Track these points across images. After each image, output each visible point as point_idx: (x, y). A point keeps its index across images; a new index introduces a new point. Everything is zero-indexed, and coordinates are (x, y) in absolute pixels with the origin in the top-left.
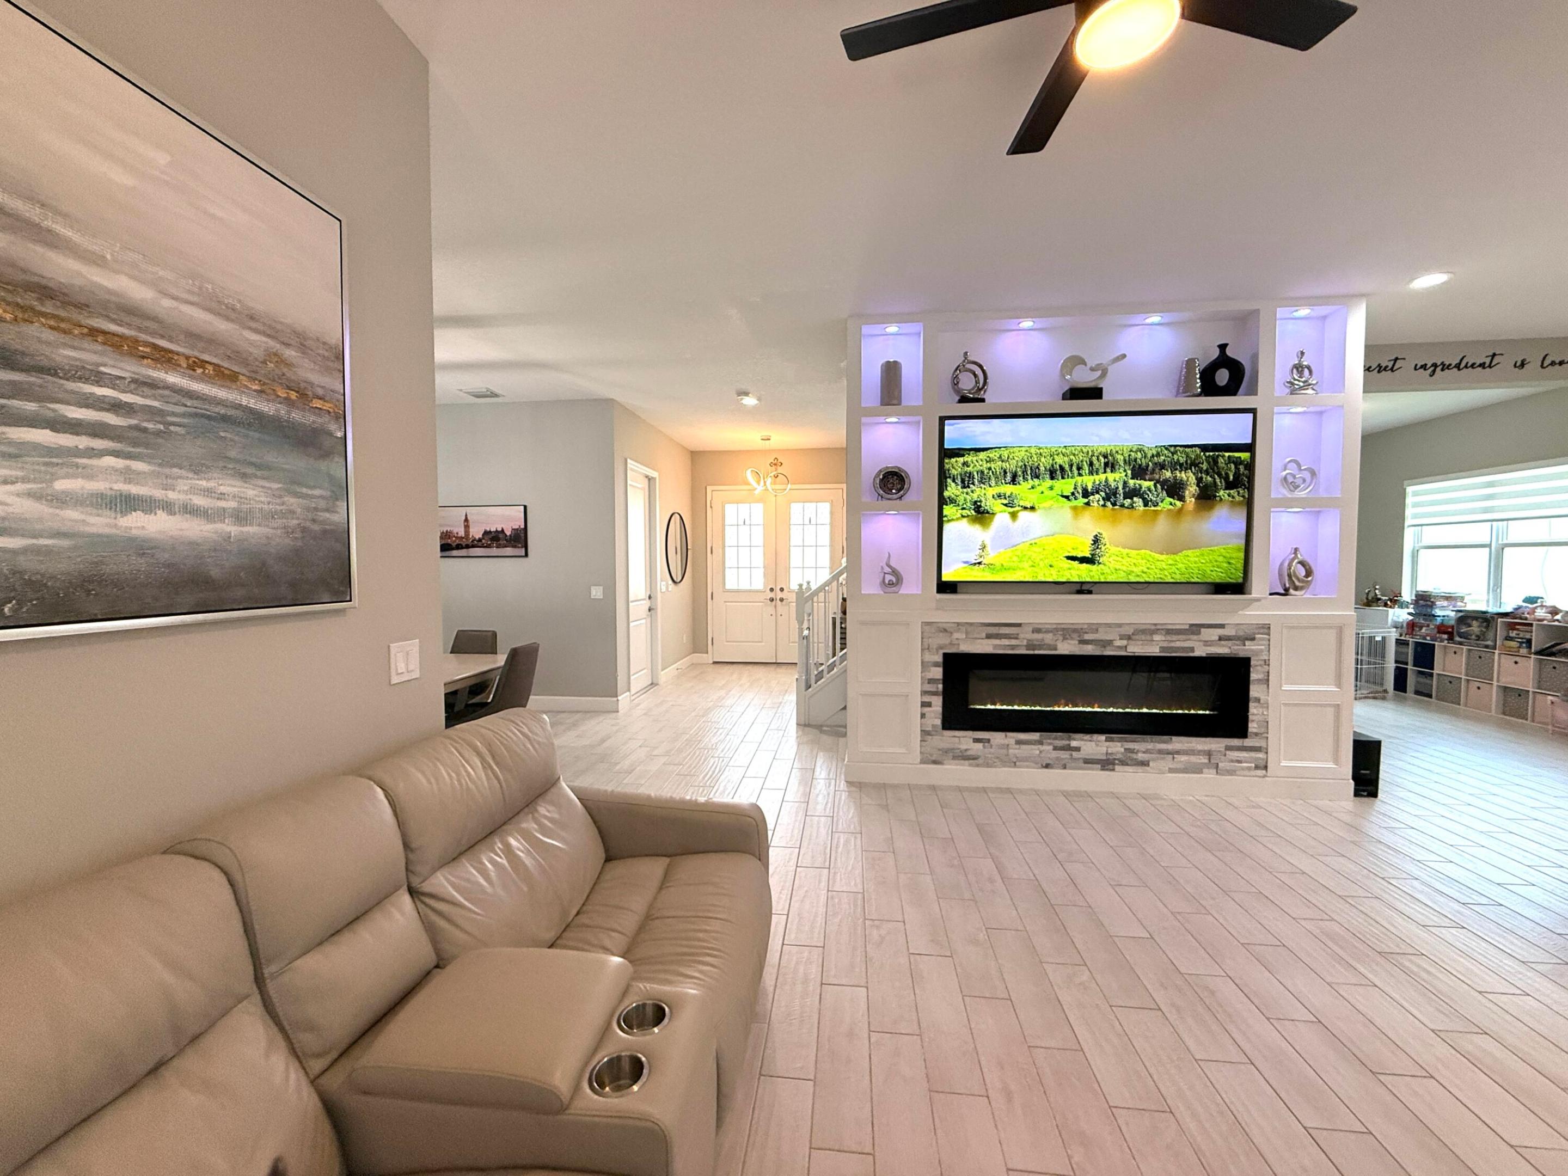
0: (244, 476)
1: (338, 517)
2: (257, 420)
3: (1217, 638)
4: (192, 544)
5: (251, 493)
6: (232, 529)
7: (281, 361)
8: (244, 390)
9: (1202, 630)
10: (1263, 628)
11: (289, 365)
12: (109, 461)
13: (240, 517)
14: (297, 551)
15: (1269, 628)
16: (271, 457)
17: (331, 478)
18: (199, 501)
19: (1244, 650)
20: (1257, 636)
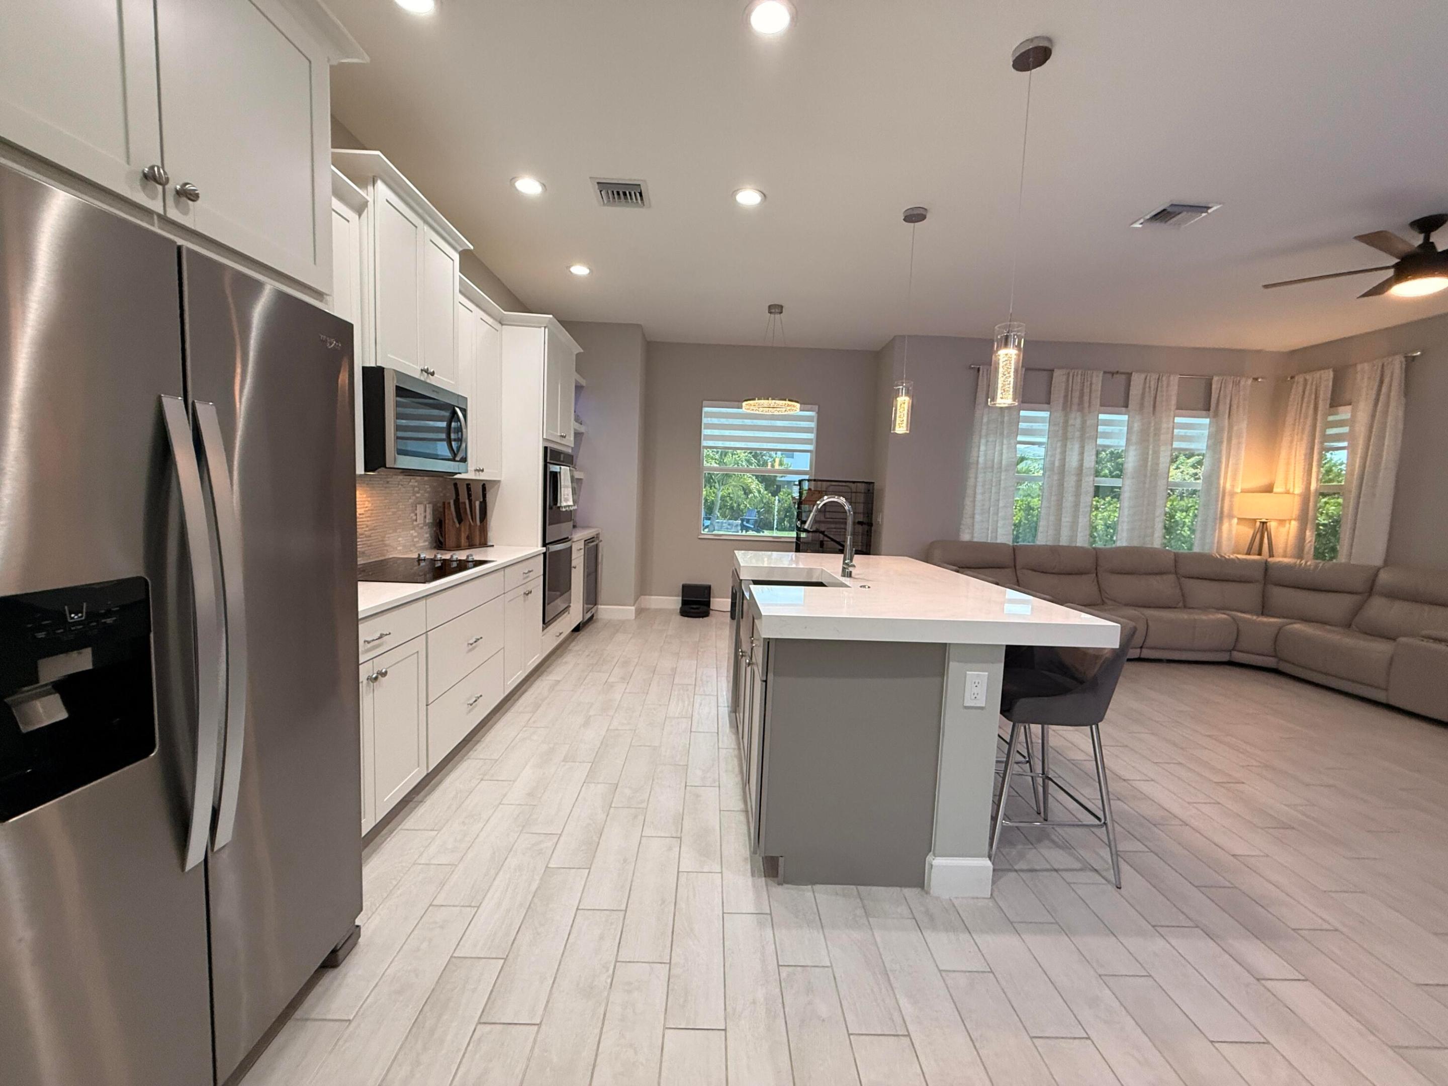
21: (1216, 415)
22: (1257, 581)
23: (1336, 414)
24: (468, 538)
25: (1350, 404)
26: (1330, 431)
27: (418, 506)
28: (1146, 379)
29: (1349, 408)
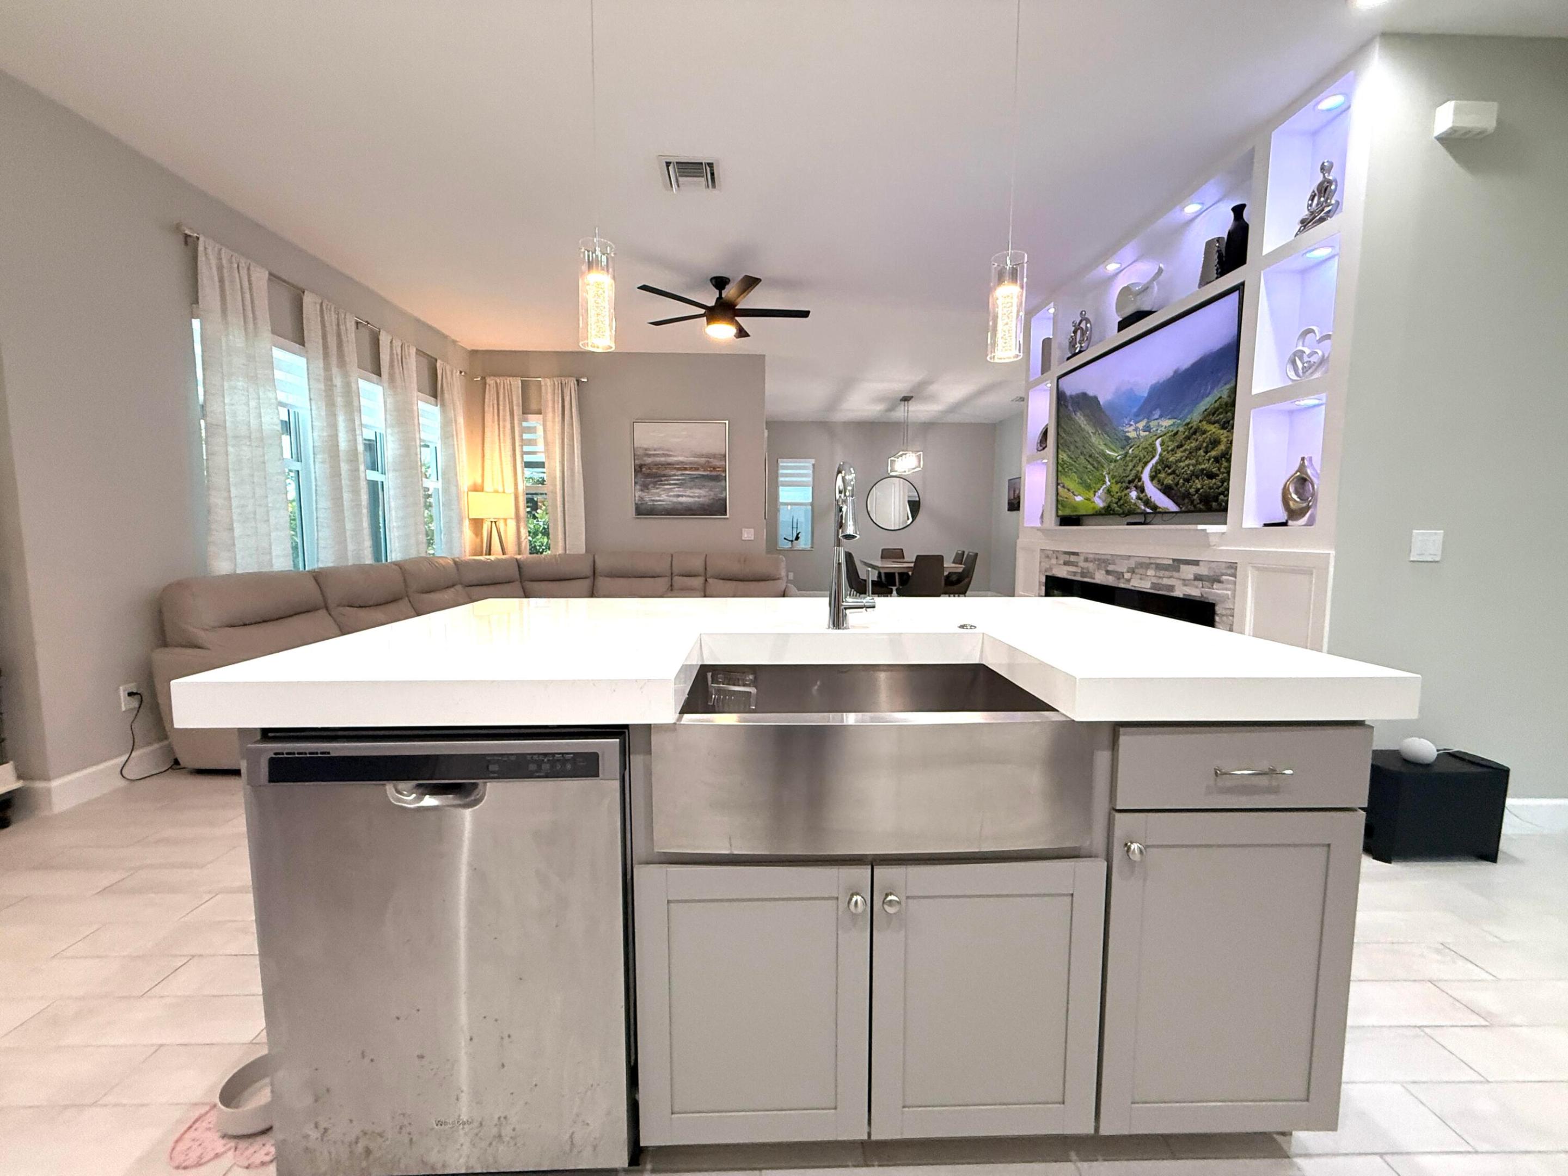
0: (700, 489)
1: (723, 496)
2: (703, 476)
3: (1192, 577)
4: (690, 503)
5: (701, 491)
6: (697, 499)
7: (709, 462)
8: (701, 471)
9: (1183, 567)
10: (1232, 568)
11: (711, 462)
12: (677, 489)
13: (699, 497)
14: (712, 504)
15: (1236, 569)
16: (706, 484)
17: (722, 486)
18: (691, 495)
19: (1211, 592)
20: (1224, 577)
21: (443, 405)
22: (517, 580)
23: (526, 420)
25: (541, 414)
26: (525, 436)
28: (391, 342)
29: (541, 416)
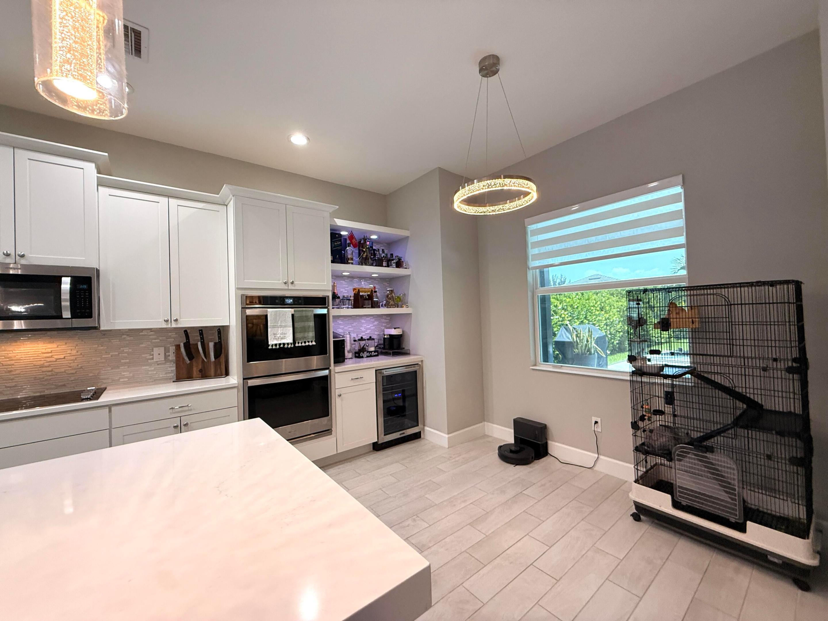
24: (201, 371)
27: (154, 348)
